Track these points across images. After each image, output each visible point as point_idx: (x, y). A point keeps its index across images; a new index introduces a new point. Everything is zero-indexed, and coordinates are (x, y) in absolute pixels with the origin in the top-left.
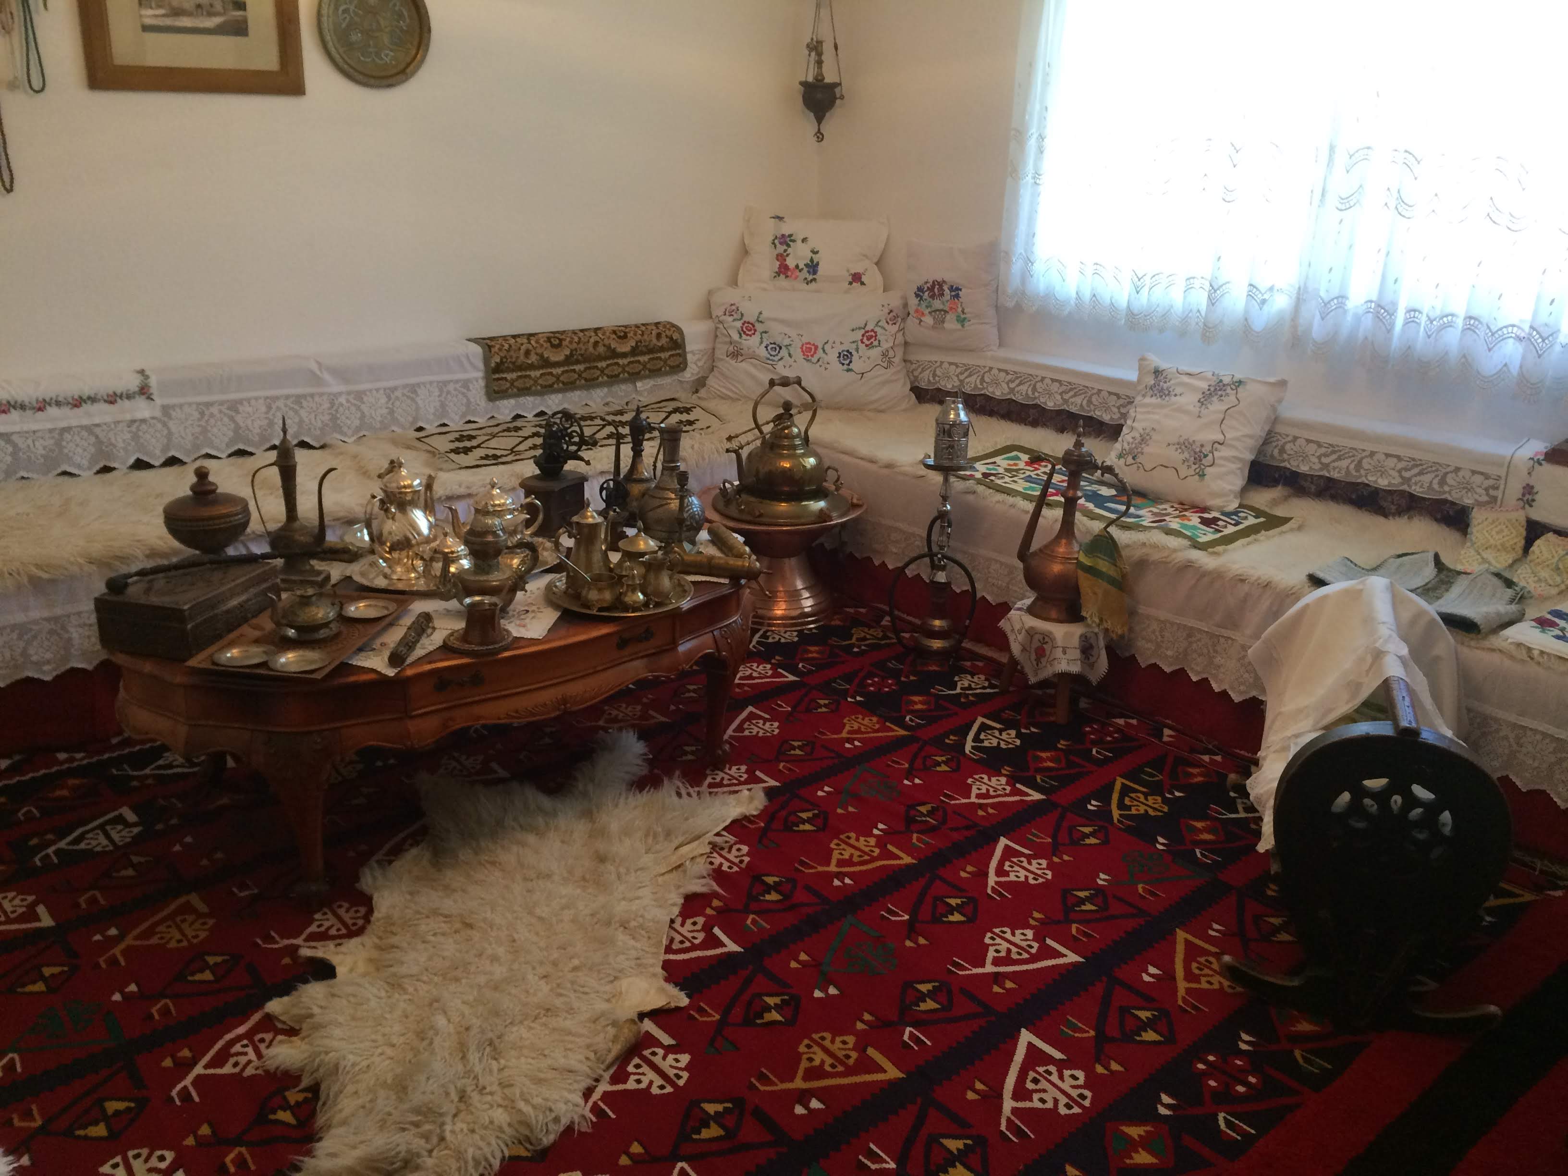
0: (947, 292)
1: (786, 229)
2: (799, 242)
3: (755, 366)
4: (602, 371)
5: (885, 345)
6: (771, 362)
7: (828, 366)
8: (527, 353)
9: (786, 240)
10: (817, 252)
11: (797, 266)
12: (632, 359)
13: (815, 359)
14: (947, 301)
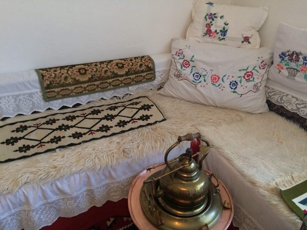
0: (301, 59)
1: (213, 10)
2: (219, 18)
3: (186, 84)
4: (110, 83)
5: (256, 81)
6: (195, 83)
7: (223, 88)
8: (66, 78)
9: (212, 16)
10: (227, 24)
11: (216, 31)
12: (126, 77)
13: (217, 84)
14: (300, 65)
